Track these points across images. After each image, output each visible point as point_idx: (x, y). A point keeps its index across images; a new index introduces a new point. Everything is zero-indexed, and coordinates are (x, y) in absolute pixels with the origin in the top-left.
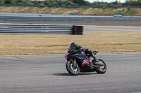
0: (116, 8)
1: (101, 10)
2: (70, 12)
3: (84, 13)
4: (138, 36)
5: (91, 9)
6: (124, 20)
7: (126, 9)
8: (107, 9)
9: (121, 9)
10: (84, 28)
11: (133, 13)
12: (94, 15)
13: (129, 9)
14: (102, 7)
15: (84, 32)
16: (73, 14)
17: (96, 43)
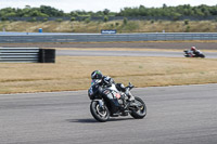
0: (105, 20)
1: (82, 25)
2: (34, 27)
3: (58, 29)
4: (140, 64)
5: (67, 22)
6: (118, 39)
7: (121, 22)
8: (91, 22)
9: (114, 22)
10: (57, 53)
11: (132, 29)
12: (73, 32)
13: (125, 22)
14: (84, 19)
15: (57, 59)
16: (40, 31)
17: (76, 75)
